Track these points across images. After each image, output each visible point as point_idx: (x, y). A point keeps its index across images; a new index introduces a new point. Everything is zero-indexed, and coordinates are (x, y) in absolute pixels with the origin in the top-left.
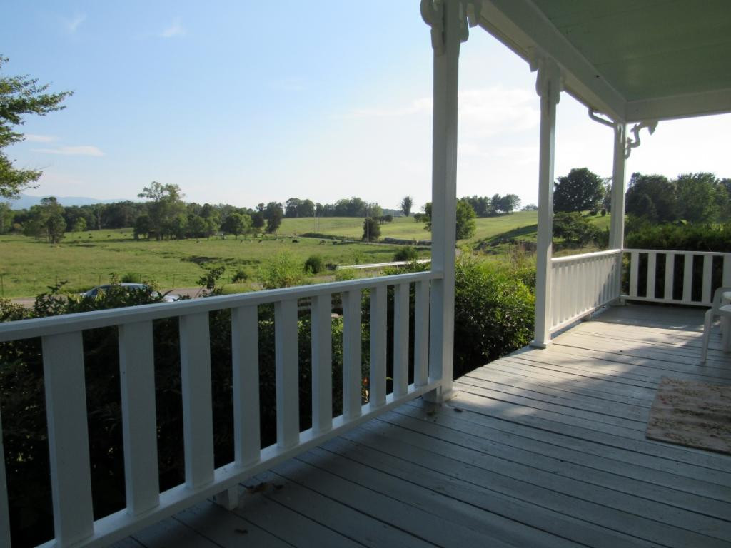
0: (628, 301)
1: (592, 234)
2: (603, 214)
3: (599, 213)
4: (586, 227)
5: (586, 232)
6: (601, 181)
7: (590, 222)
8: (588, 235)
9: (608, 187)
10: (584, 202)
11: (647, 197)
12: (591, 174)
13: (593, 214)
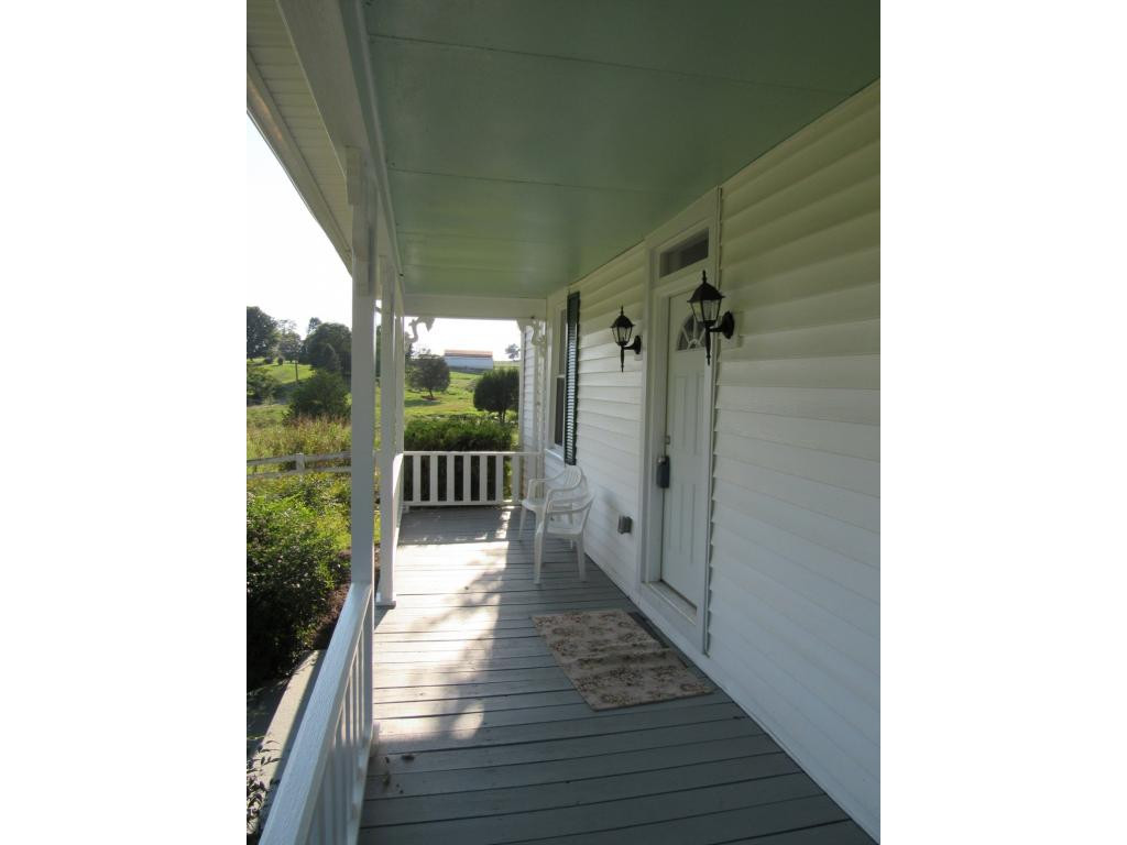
0: (412, 508)
1: (273, 386)
2: (280, 362)
3: (275, 362)
4: (264, 379)
5: (264, 385)
6: (275, 324)
7: (269, 373)
8: (266, 388)
9: (284, 331)
10: (257, 347)
11: (330, 347)
12: (264, 314)
13: (268, 362)
